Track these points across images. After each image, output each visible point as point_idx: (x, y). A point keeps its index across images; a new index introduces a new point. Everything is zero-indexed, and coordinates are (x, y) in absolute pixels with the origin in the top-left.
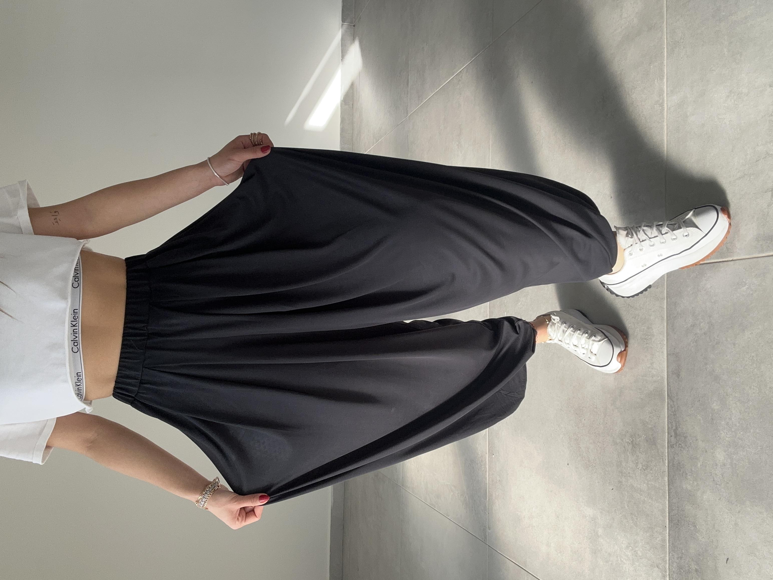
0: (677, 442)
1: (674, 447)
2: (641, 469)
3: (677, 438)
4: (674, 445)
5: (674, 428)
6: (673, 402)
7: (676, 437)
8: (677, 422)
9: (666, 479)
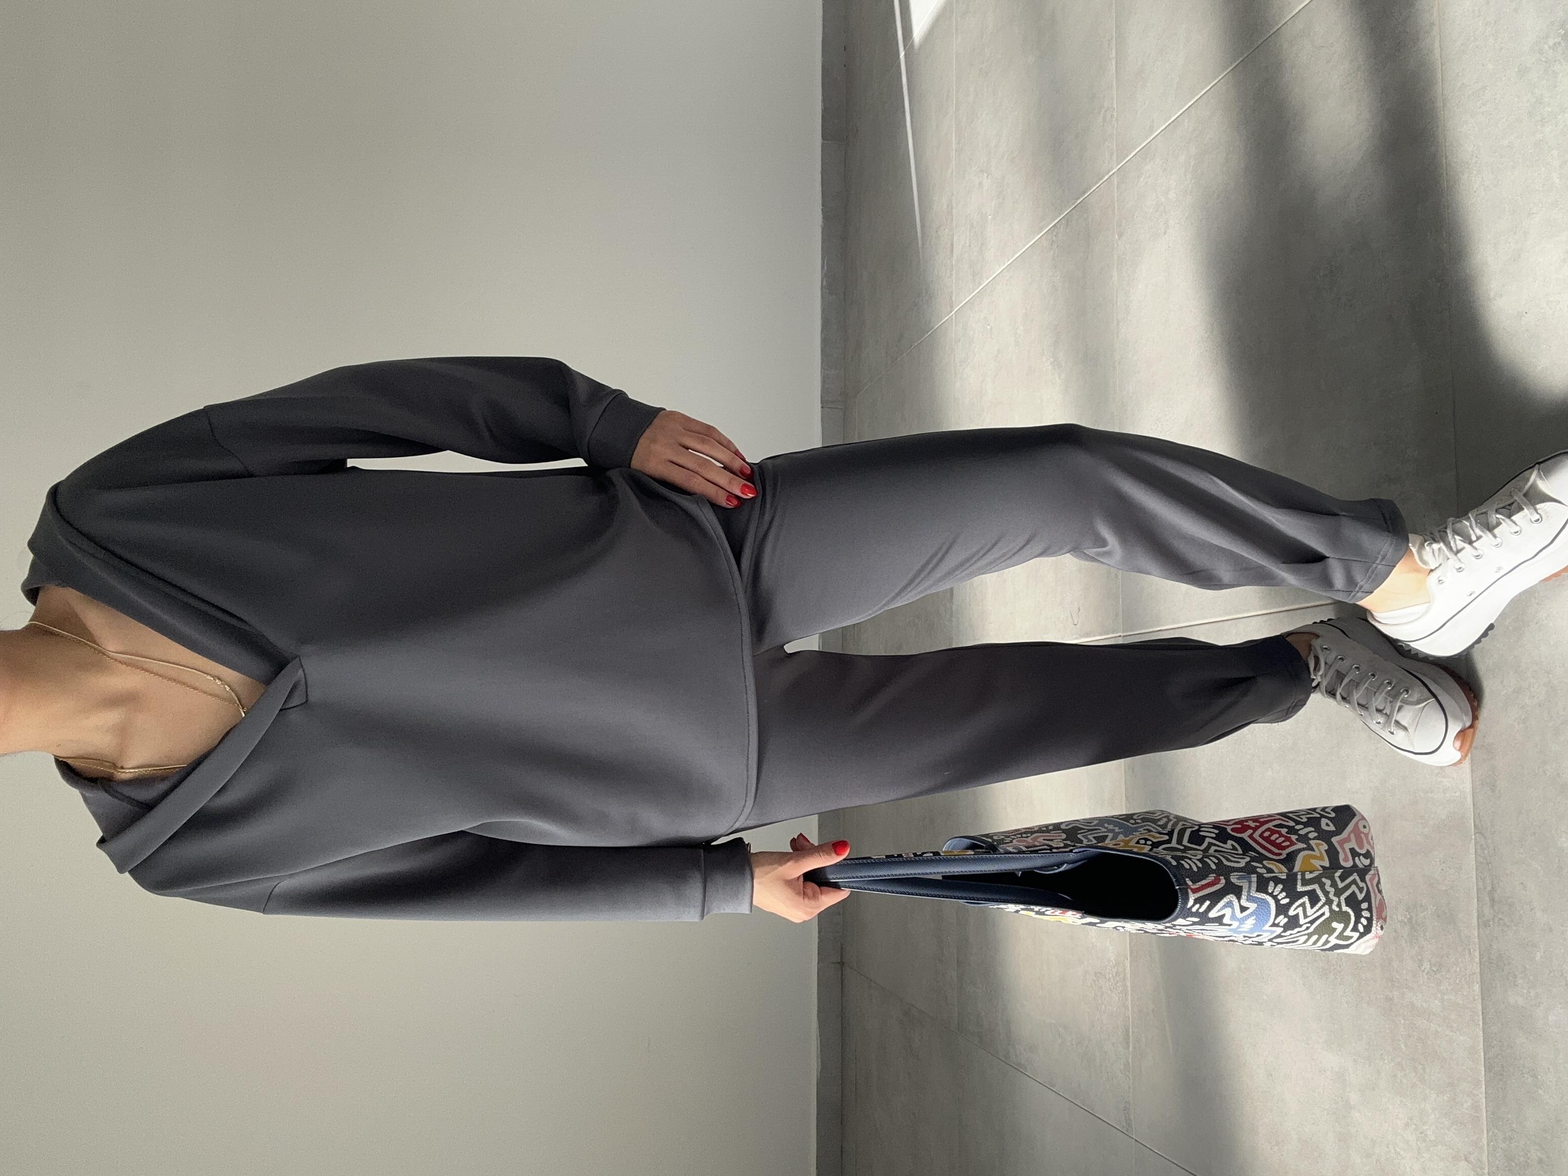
0: (1495, 916)
1: (1489, 926)
2: (1428, 973)
3: (1496, 908)
4: (1489, 921)
5: (1489, 888)
6: (1485, 838)
7: (1492, 906)
8: (1494, 877)
9: (1477, 987)
